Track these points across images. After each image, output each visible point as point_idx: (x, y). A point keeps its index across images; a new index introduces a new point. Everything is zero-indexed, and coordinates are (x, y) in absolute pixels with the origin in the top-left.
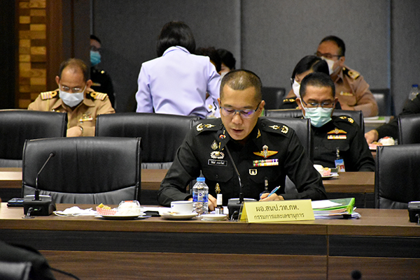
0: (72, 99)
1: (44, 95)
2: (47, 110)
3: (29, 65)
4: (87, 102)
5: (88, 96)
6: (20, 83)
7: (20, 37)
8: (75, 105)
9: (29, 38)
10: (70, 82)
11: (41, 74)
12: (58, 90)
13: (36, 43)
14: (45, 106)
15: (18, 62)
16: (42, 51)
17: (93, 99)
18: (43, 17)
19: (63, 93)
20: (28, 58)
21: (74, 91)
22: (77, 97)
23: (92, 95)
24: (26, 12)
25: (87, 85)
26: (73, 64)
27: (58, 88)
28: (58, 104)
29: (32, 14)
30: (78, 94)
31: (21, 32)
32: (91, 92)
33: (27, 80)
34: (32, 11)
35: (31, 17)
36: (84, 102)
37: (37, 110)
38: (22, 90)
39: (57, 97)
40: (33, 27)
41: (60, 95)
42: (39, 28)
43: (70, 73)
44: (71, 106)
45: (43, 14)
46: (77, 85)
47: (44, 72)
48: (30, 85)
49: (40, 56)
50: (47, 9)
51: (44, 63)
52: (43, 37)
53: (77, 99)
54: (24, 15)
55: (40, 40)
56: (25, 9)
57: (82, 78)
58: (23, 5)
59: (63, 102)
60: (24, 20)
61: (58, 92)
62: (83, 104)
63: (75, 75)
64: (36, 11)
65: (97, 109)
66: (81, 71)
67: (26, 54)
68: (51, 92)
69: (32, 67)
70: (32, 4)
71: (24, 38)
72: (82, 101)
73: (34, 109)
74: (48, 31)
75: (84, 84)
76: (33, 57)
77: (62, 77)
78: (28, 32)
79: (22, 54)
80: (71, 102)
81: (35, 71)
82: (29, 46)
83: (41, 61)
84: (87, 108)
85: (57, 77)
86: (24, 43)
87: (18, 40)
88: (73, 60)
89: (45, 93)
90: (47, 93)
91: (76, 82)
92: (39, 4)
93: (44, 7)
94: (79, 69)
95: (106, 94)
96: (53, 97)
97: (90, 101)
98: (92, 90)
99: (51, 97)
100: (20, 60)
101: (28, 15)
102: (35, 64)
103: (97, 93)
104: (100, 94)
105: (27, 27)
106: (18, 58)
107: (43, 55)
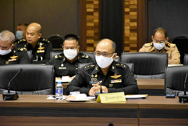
0: (160, 46)
1: (146, 45)
2: (148, 51)
3: (129, 31)
4: (167, 48)
5: (167, 45)
6: (125, 39)
7: (125, 18)
8: (161, 49)
9: (129, 18)
10: (159, 38)
11: (135, 35)
12: (153, 42)
13: (132, 21)
14: (147, 50)
15: (124, 29)
16: (135, 24)
17: (169, 47)
18: (135, 9)
19: (155, 43)
20: (128, 28)
21: (161, 42)
22: (162, 45)
23: (169, 45)
24: (128, 6)
25: (166, 40)
26: (160, 30)
27: (153, 41)
28: (153, 49)
29: (130, 8)
30: (162, 44)
31: (125, 16)
32: (168, 44)
33: (128, 38)
34: (130, 6)
35: (130, 9)
36: (165, 48)
37: (144, 52)
38: (126, 42)
39: (153, 46)
40: (131, 13)
41: (154, 45)
42: (134, 14)
43: (159, 34)
44: (159, 49)
45: (135, 7)
46: (162, 40)
47: (136, 34)
48: (129, 40)
49: (134, 27)
50: (138, 5)
51: (136, 30)
52: (136, 18)
53: (162, 46)
54: (127, 8)
55: (134, 19)
56: (127, 5)
57: (164, 36)
58: (126, 3)
59: (155, 48)
60: (127, 10)
61: (153, 43)
62: (165, 49)
63: (161, 35)
64: (132, 6)
65: (171, 52)
66: (164, 33)
67: (128, 26)
68: (149, 44)
69: (130, 32)
70: (131, 3)
71: (127, 18)
72: (164, 47)
73: (142, 52)
74: (138, 15)
75: (165, 39)
76: (131, 27)
77: (155, 36)
78: (129, 15)
79: (126, 26)
80: (159, 48)
81: (132, 34)
82: (129, 22)
83: (134, 29)
84: (166, 50)
85: (152, 36)
86: (127, 21)
87: (124, 19)
88: (160, 28)
89: (147, 44)
90: (148, 44)
91: (161, 38)
92: (134, 3)
93: (136, 4)
94: (163, 32)
95: (175, 44)
96: (151, 46)
97: (168, 47)
98: (168, 42)
99: (150, 46)
100: (125, 29)
101: (129, 8)
102: (132, 30)
103: (171, 44)
104: (173, 44)
105: (128, 13)
106: (124, 28)
107: (136, 26)
